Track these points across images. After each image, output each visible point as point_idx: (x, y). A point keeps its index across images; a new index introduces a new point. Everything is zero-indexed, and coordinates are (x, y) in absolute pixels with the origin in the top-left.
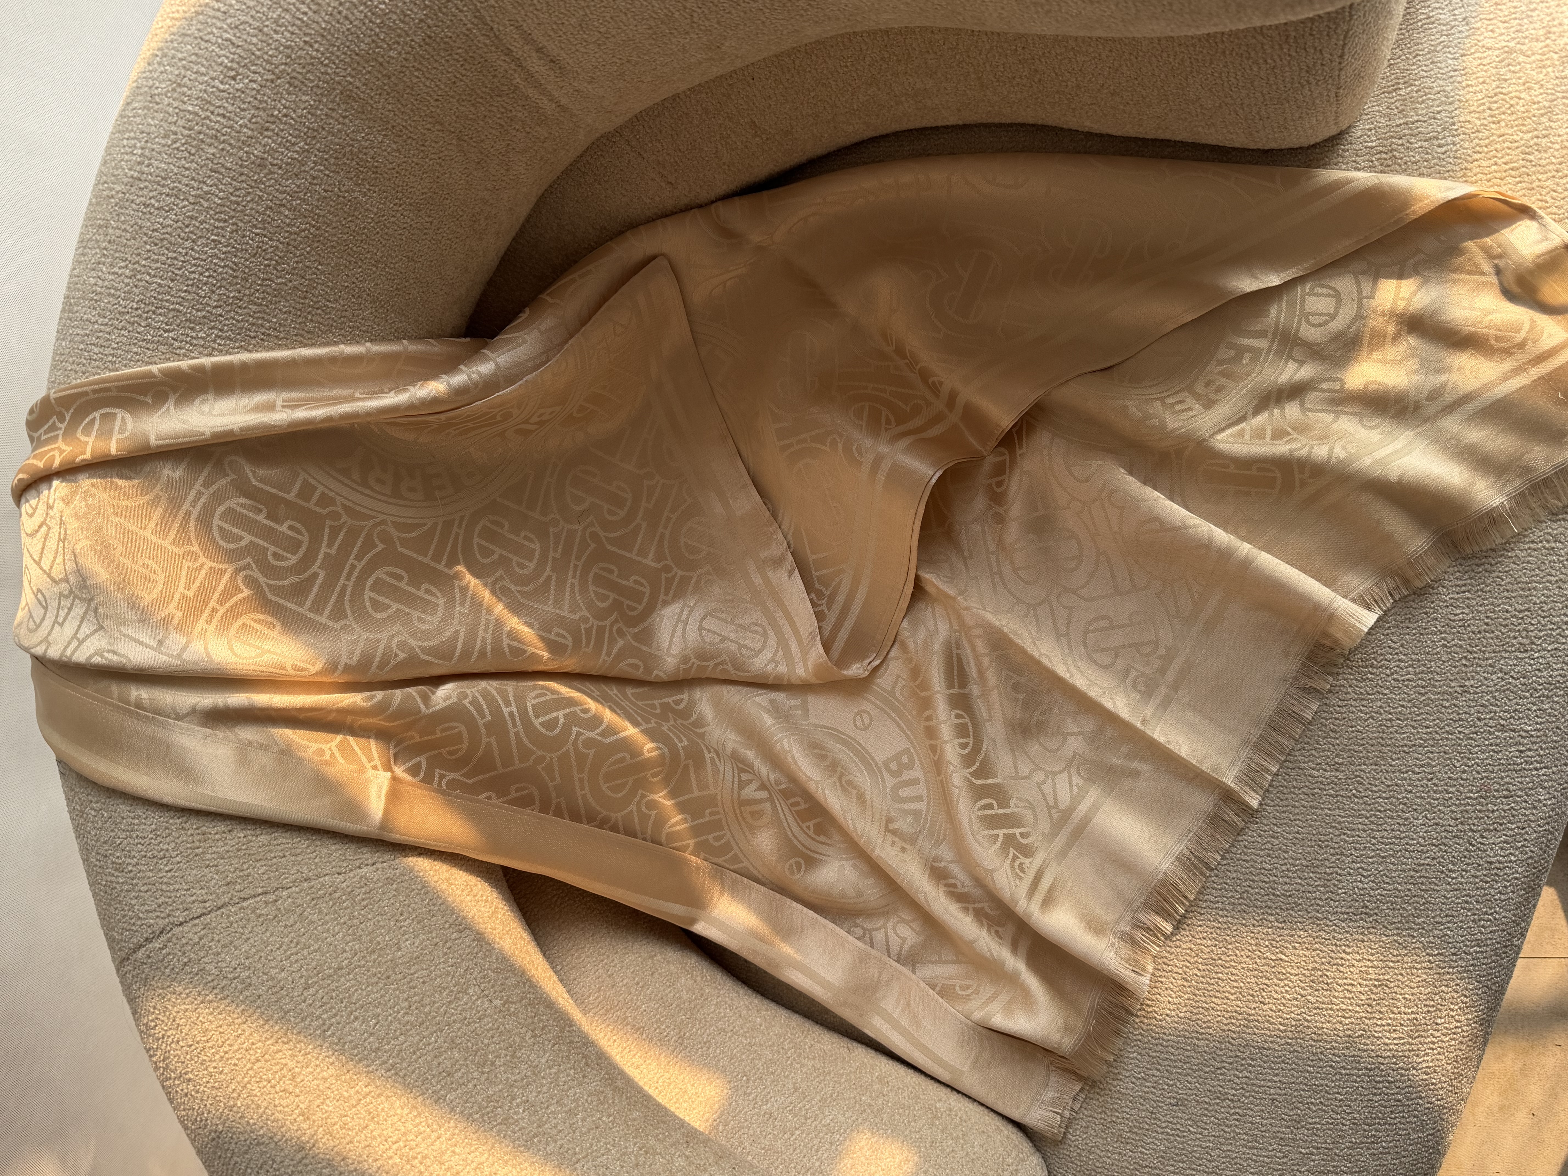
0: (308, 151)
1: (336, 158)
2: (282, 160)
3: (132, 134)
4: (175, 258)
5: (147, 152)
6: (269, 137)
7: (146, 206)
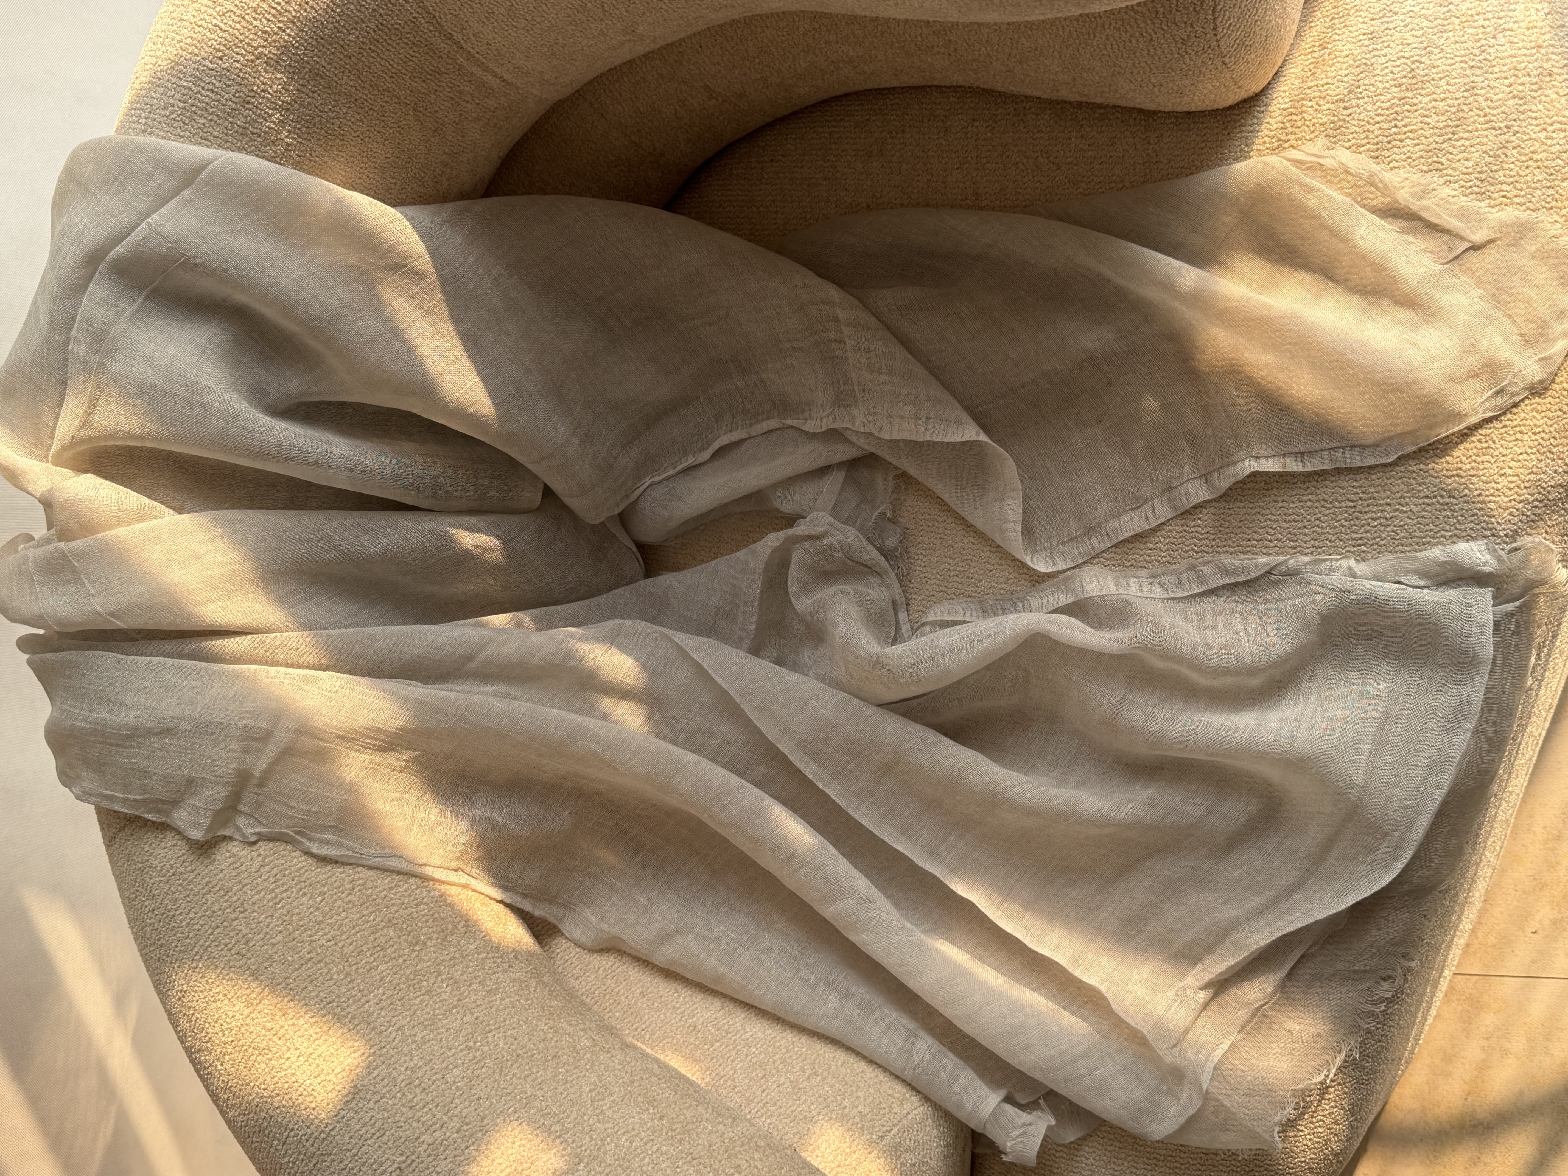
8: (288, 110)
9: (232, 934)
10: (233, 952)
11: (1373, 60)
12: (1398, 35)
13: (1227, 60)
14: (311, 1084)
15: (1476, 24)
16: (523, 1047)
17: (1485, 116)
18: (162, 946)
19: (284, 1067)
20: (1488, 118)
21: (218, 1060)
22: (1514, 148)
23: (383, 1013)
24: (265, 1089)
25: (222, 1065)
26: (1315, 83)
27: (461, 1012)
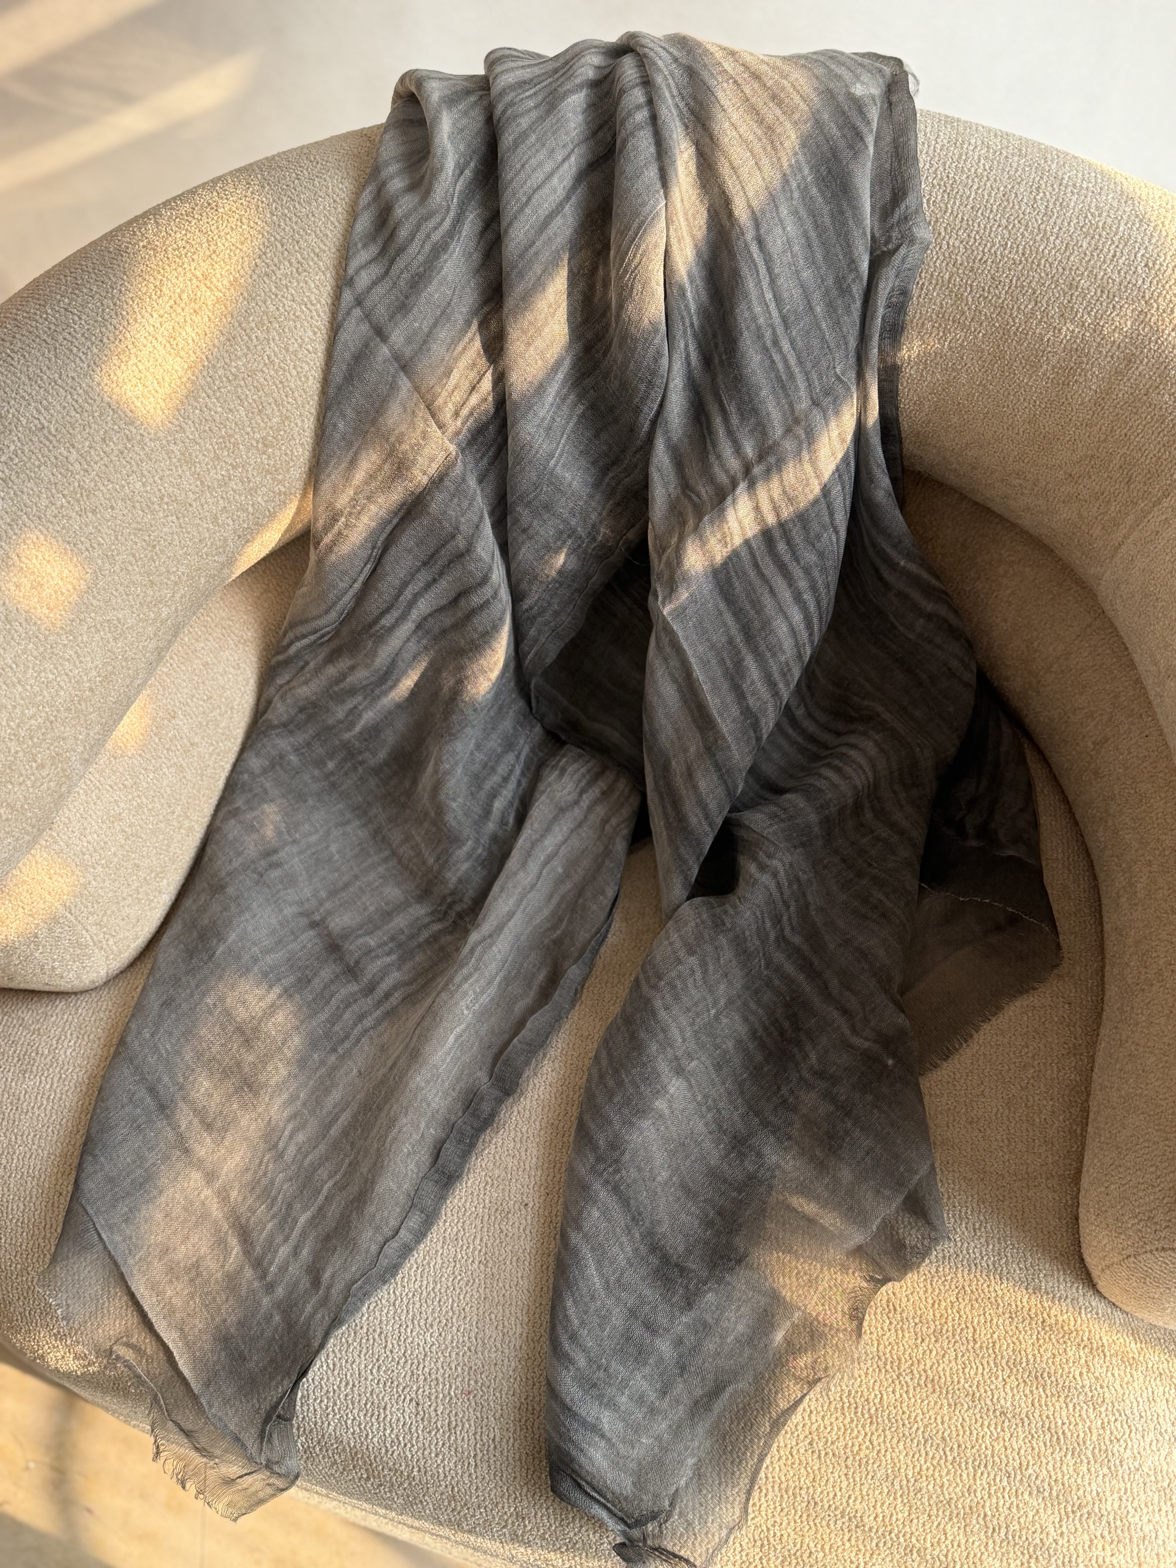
0: (1083, 325)
1: (1077, 350)
2: (1076, 303)
3: (1099, 181)
4: (991, 211)
5: (1084, 192)
6: (1095, 293)
7: (1038, 189)
8: (1095, 331)
9: (276, 260)
10: (258, 260)
11: (1128, 1402)
12: (1152, 1427)
13: (1132, 1259)
15: (1162, 1503)
16: (162, 551)
17: (1073, 1512)
18: (263, 187)
19: (143, 312)
20: (1071, 1514)
21: (149, 243)
22: (1041, 1540)
23: (197, 411)
24: (120, 291)
25: (144, 247)
26: (1106, 1345)
27: (197, 490)
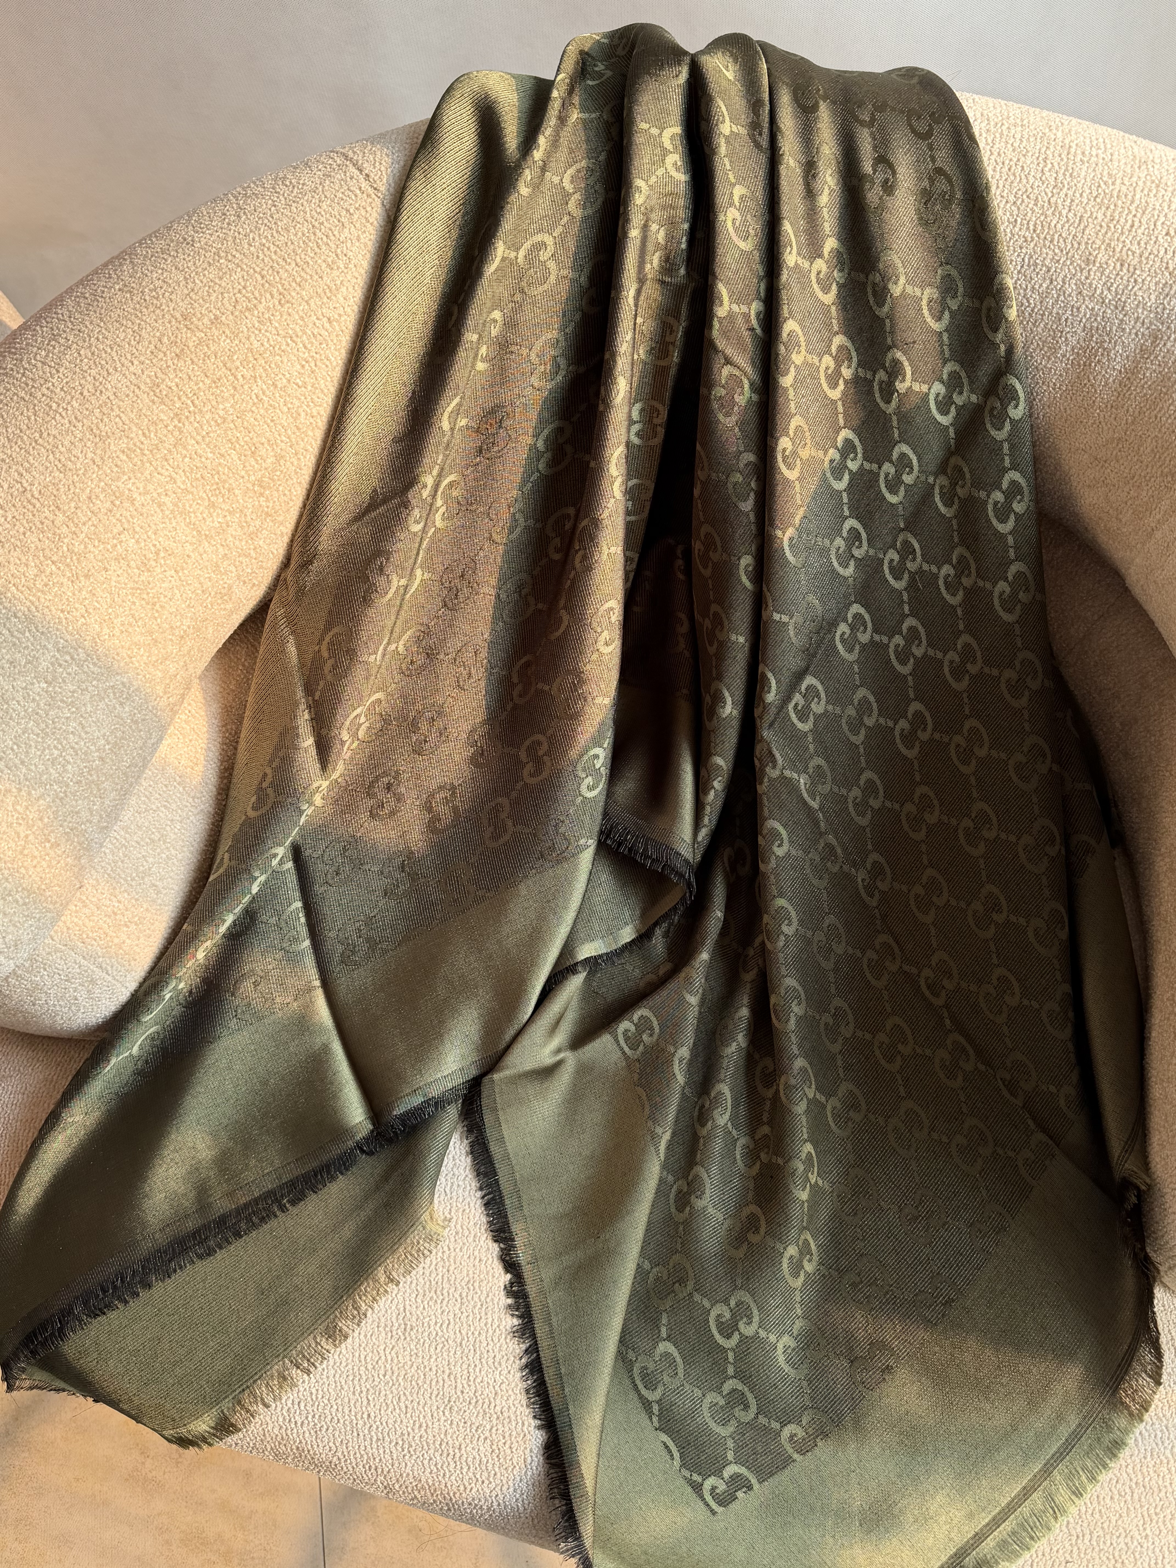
0: (1103, 303)
1: (1097, 328)
2: (1094, 279)
3: (1109, 146)
5: (1094, 159)
6: (1114, 268)
7: (1045, 160)
8: (1116, 308)
9: (257, 293)
10: (238, 295)
14: (107, 389)
16: (163, 608)
17: (1156, 1514)
18: (238, 216)
19: (123, 359)
20: (1154, 1517)
21: (125, 285)
22: (1126, 1544)
24: (98, 339)
25: (120, 290)
27: (194, 540)
